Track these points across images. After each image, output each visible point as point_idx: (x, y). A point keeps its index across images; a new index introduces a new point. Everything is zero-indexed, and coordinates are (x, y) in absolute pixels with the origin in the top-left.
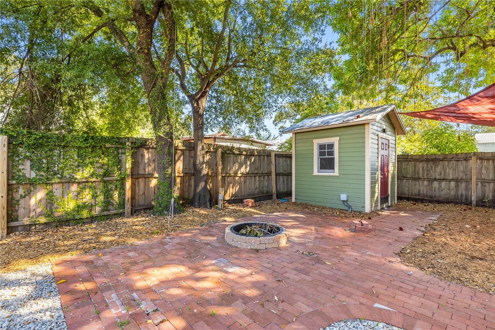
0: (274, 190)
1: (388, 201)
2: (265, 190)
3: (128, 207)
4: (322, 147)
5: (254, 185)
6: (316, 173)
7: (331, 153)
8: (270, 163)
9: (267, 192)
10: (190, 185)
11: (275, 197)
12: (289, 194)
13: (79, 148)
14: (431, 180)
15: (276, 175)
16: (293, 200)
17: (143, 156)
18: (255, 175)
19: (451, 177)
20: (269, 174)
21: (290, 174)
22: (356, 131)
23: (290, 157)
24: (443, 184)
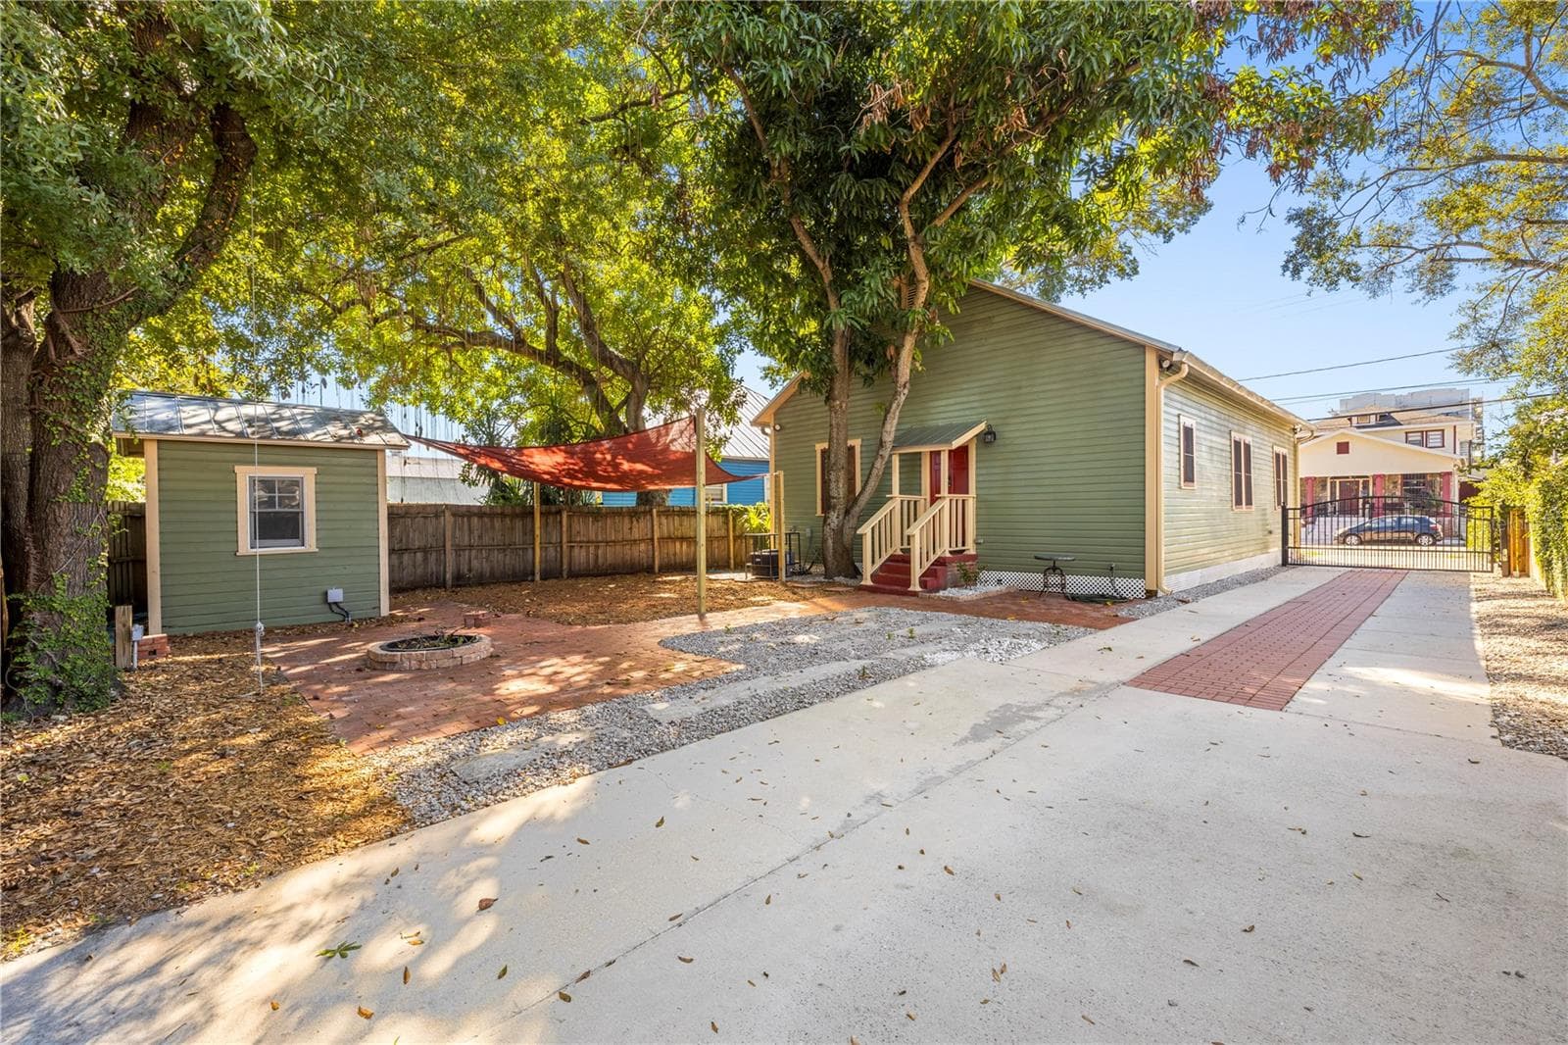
6: (245, 549)
7: (293, 502)
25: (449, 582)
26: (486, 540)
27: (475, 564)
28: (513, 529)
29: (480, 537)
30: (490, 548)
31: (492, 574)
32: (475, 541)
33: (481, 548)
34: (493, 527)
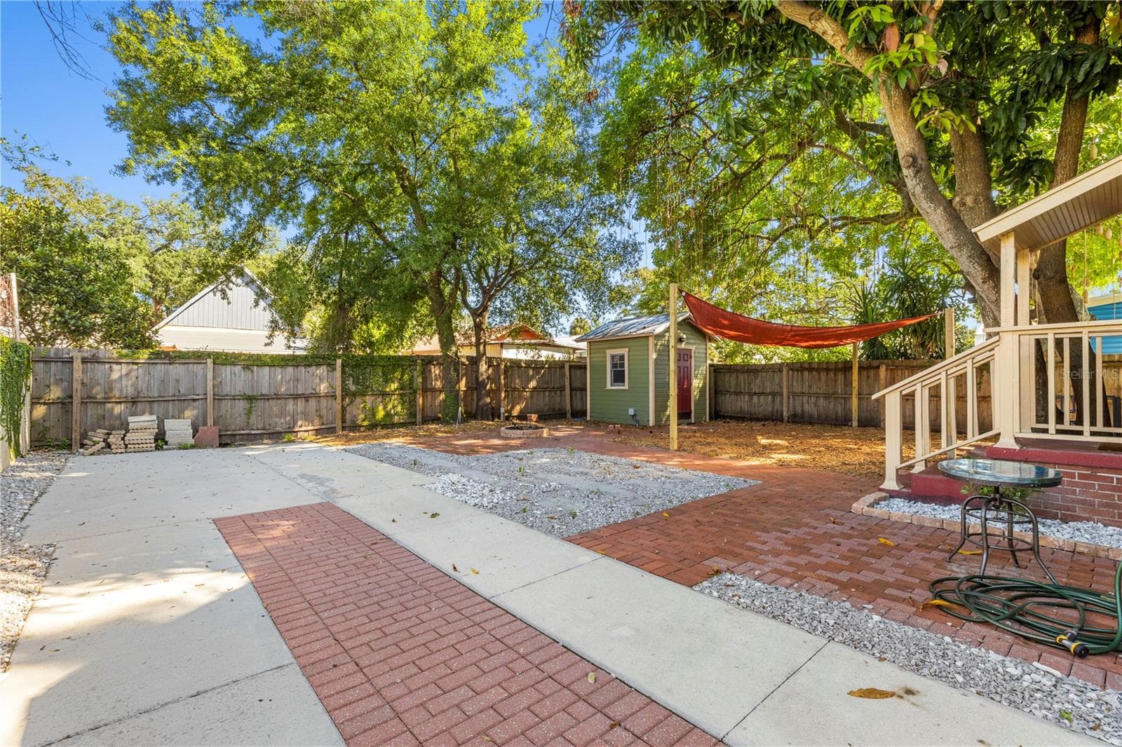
0: (568, 407)
1: (690, 417)
2: (557, 407)
3: (419, 417)
4: (613, 357)
5: (544, 401)
6: (609, 387)
7: (622, 365)
8: (564, 375)
9: (559, 410)
10: (472, 400)
11: (569, 415)
12: (584, 413)
13: (383, 366)
14: (752, 395)
15: (571, 390)
16: (588, 418)
17: (430, 371)
18: (543, 390)
19: (768, 390)
20: (562, 389)
21: (585, 390)
22: (639, 343)
23: (585, 367)
24: (762, 397)
25: (786, 419)
26: (814, 390)
27: (806, 407)
28: (836, 381)
29: (810, 387)
30: (817, 396)
31: (819, 416)
32: (806, 390)
33: (810, 395)
34: (820, 379)
